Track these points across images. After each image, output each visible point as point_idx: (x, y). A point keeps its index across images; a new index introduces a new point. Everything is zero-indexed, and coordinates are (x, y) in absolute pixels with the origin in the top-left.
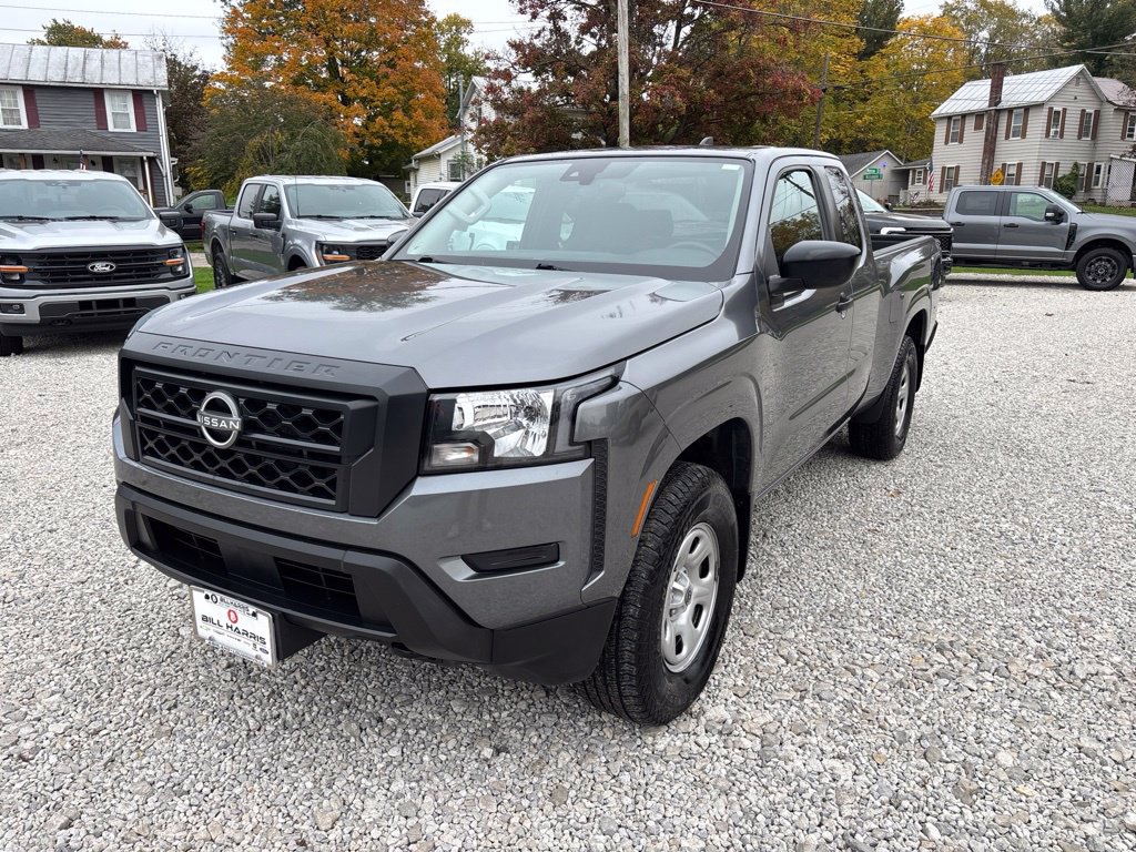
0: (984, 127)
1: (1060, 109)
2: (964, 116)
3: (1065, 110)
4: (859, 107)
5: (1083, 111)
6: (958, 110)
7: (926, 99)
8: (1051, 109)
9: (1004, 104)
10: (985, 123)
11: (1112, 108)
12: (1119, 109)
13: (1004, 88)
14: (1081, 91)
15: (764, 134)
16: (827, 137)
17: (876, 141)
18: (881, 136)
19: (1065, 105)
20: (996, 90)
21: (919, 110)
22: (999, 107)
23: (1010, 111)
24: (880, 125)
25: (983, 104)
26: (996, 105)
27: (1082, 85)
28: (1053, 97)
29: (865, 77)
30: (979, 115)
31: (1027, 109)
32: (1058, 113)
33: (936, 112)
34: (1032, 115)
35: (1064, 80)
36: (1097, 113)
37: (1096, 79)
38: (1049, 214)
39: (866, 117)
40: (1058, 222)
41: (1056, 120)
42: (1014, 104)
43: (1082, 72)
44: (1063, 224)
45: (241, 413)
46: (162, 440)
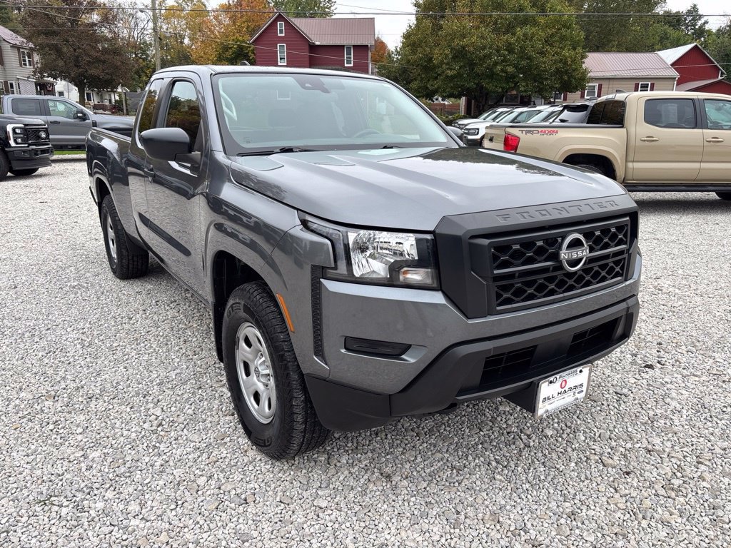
11: (8, 45)
12: (14, 46)
38: (79, 115)
40: (84, 120)
44: (87, 121)
46: (520, 288)
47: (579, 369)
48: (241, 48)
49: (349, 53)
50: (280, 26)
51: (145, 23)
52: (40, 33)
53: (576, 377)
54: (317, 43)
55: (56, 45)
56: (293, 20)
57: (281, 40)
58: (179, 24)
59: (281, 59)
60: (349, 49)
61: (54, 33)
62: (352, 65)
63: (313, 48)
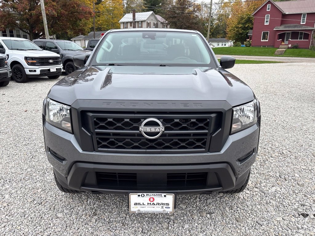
0: (132, 26)
1: (149, 22)
2: (127, 23)
3: (150, 22)
4: (98, 18)
5: (154, 23)
6: (126, 21)
7: (115, 17)
8: (147, 22)
9: (136, 20)
10: (132, 25)
11: (160, 23)
12: (161, 23)
13: (136, 16)
14: (152, 18)
15: (81, 24)
16: (91, 26)
17: (104, 28)
18: (105, 27)
19: (150, 21)
20: (134, 16)
21: (114, 20)
22: (135, 21)
23: (138, 22)
24: (105, 23)
25: (131, 20)
26: (134, 20)
27: (153, 16)
28: (147, 19)
29: (98, 10)
30: (131, 23)
31: (142, 22)
32: (149, 23)
33: (120, 21)
34: (143, 23)
35: (149, 15)
36: (157, 23)
37: (156, 15)
39: (100, 21)
41: (149, 25)
42: (139, 20)
43: (153, 13)
45: (163, 124)
46: (113, 141)
47: (163, 195)
48: (249, 18)
49: (304, 17)
50: (269, 6)
51: (214, 10)
52: (170, 17)
53: (161, 198)
54: (287, 13)
55: (175, 21)
56: (275, 3)
57: (268, 13)
58: (228, 10)
59: (266, 22)
60: (304, 15)
61: (175, 17)
62: (305, 23)
63: (284, 16)
